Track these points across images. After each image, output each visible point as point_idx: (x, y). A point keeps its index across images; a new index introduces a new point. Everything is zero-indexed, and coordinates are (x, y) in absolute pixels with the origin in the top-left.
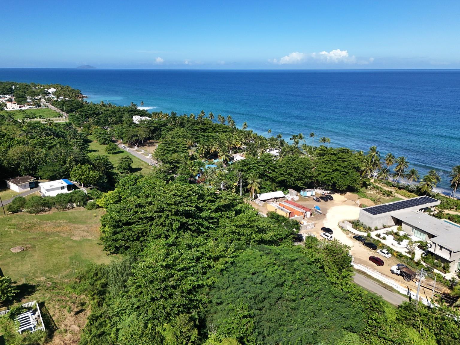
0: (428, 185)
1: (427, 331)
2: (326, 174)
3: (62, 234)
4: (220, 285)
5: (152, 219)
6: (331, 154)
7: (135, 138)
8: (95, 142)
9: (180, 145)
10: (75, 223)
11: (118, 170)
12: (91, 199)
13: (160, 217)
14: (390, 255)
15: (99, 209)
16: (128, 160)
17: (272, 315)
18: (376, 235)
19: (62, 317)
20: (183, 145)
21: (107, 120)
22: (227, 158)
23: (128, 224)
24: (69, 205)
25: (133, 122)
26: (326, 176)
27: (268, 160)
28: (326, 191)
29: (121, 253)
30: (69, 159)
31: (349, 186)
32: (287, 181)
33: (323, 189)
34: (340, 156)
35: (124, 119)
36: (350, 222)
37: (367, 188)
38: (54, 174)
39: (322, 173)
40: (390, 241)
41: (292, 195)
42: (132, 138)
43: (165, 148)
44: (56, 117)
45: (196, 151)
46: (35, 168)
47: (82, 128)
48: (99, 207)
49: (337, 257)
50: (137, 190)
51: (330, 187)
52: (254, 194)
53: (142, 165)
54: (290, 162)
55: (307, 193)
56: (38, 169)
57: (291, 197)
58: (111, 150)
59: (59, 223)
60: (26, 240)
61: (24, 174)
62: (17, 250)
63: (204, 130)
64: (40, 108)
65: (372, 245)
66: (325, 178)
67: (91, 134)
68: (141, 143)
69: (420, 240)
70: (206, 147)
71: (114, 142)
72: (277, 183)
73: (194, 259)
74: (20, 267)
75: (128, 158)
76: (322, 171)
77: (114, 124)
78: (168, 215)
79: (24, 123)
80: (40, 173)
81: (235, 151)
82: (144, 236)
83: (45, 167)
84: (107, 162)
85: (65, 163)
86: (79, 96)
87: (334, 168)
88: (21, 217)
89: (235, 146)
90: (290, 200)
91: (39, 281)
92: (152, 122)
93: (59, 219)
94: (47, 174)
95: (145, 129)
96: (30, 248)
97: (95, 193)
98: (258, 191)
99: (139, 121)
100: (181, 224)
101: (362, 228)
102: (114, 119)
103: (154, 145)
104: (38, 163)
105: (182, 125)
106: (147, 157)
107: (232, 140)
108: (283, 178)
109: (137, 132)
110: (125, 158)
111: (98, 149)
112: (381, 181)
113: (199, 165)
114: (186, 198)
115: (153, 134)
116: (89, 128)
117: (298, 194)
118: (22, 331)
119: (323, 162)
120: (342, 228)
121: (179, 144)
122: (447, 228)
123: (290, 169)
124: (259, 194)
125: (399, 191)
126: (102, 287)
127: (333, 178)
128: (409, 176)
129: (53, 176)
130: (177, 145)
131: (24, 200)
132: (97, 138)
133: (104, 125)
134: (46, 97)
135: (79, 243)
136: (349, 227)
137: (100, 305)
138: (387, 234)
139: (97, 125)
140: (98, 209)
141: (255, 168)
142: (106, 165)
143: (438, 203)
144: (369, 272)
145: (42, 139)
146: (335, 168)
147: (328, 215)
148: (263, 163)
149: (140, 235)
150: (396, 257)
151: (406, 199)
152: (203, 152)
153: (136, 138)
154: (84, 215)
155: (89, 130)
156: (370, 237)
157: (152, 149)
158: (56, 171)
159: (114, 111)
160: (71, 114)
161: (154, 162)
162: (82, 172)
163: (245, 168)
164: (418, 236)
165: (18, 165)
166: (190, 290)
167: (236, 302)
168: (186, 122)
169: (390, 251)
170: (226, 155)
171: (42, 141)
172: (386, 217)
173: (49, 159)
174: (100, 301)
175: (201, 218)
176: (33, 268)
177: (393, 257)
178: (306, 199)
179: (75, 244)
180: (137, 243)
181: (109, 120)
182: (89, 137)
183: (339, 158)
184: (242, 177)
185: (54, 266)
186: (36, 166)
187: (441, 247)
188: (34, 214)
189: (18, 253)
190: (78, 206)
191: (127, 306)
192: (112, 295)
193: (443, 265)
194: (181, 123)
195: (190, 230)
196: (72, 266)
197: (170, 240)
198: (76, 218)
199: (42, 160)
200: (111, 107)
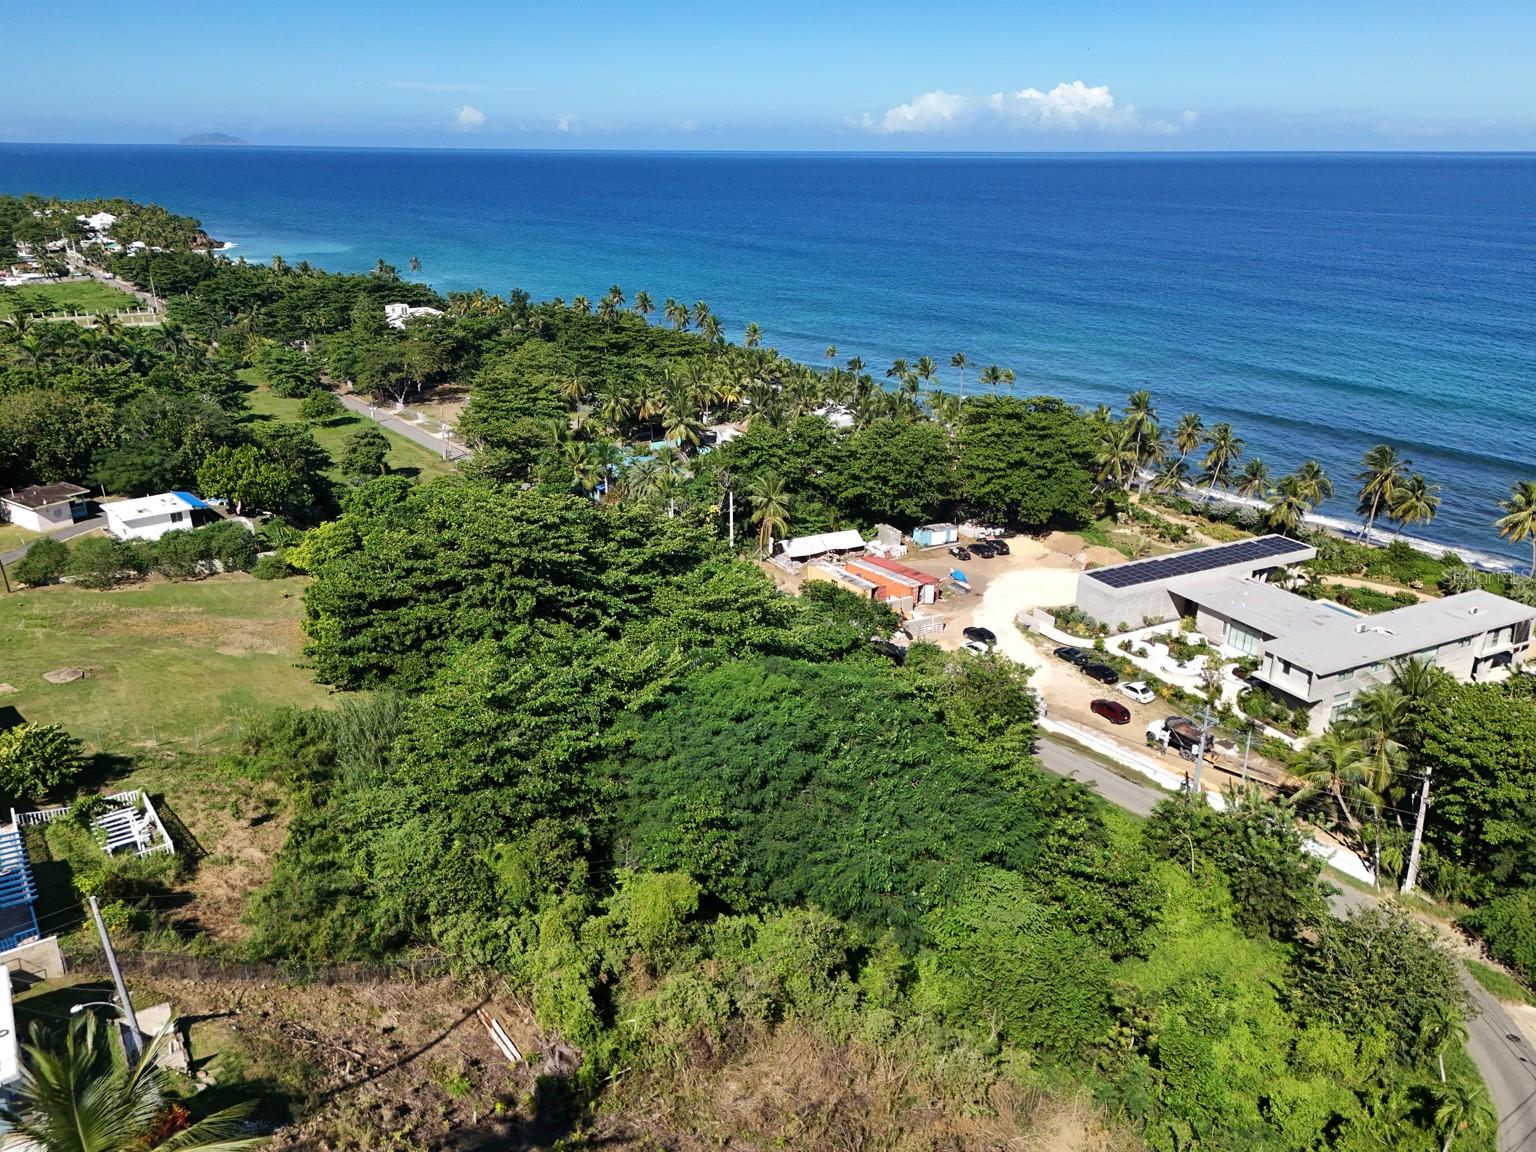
0: (1290, 505)
1: (1210, 866)
2: (989, 475)
3: (188, 641)
4: (648, 747)
5: (454, 586)
6: (1009, 417)
7: (393, 376)
8: (262, 389)
9: (542, 394)
10: (223, 613)
11: (345, 473)
12: (270, 549)
13: (479, 580)
14: (1150, 696)
15: (294, 578)
16: (377, 441)
17: (789, 821)
18: (1120, 647)
19: (215, 829)
20: (552, 393)
21: (299, 320)
22: (692, 434)
23: (387, 603)
24: (200, 566)
25: (387, 325)
26: (989, 481)
27: (815, 438)
28: (990, 530)
29: (370, 689)
30: (190, 430)
31: (1055, 512)
32: (871, 500)
33: (981, 524)
34: (1033, 422)
35: (354, 314)
36: (1050, 611)
37: (1115, 519)
38: (145, 478)
39: (977, 474)
40: (1158, 661)
41: (888, 541)
42: (385, 374)
43: (492, 402)
44: (123, 309)
45: (595, 415)
46: (83, 460)
47: (215, 344)
48: (293, 571)
49: (991, 694)
50: (408, 514)
51: (1000, 515)
52: (771, 540)
53: (422, 459)
54: (881, 441)
55: (934, 535)
56: (95, 463)
57: (885, 547)
58: (319, 414)
59: (177, 614)
60: (86, 654)
61: (50, 479)
62: (62, 676)
63: (621, 349)
64: (64, 279)
65: (1103, 672)
66: (987, 489)
67: (247, 366)
68: (416, 392)
69: (1242, 654)
70: (624, 400)
71: (328, 388)
72: (840, 507)
73: (576, 685)
74: (81, 716)
75: (374, 436)
76: (977, 468)
77: (321, 330)
78: (501, 576)
79: (22, 326)
80: (102, 476)
81: (719, 414)
82: (435, 637)
83: (116, 454)
84: (311, 443)
85: (178, 443)
86: (195, 240)
87: (1014, 457)
88: (57, 598)
89: (721, 400)
90: (880, 554)
91: (142, 749)
92: (450, 323)
93: (176, 602)
94: (124, 477)
95: (427, 345)
96: (101, 672)
97: (279, 531)
98: (784, 529)
99: (406, 323)
100: (538, 601)
101: (1081, 628)
102: (323, 316)
103: (458, 400)
104: (94, 445)
105: (548, 333)
106: (435, 435)
107: (709, 380)
108: (859, 490)
109: (402, 355)
110: (366, 435)
111: (274, 411)
112: (1159, 499)
113: (601, 455)
114: (554, 527)
115: (454, 362)
116: (239, 344)
117: (907, 539)
118: (116, 851)
119: (982, 440)
120: (1025, 629)
121: (536, 390)
122: (1319, 620)
123: (880, 462)
124: (787, 538)
125: (1210, 526)
126: (321, 763)
127: (1010, 488)
128: (1242, 484)
129: (142, 484)
130: (532, 392)
131: (63, 549)
132: (270, 378)
133: (290, 334)
134: (84, 244)
135: (244, 663)
136: (1046, 626)
137: (317, 802)
138: (1152, 641)
139: (266, 334)
140: (289, 579)
141: (777, 460)
142: (308, 453)
143: (1310, 553)
144: (1085, 738)
145: (95, 375)
146: (1017, 457)
147: (987, 595)
148: (801, 446)
149: (423, 633)
150: (1169, 701)
151: (1215, 545)
152: (618, 418)
153: (398, 375)
154: (249, 593)
155: (239, 350)
156: (1101, 650)
157: (451, 413)
158: (150, 468)
159: (322, 290)
160: (176, 299)
161: (459, 449)
162: (235, 469)
163: (745, 461)
164: (1239, 644)
165: (30, 450)
166: (565, 762)
167: (693, 789)
168: (562, 325)
169: (1152, 683)
170: (688, 425)
171: (94, 380)
172: (1153, 595)
173: (128, 430)
174: (317, 794)
175: (599, 586)
176: (118, 719)
177: (1160, 701)
178: (929, 551)
179: (231, 666)
180: (413, 657)
181: (307, 319)
182: (241, 375)
183: (1031, 427)
184: (735, 486)
185: (177, 716)
186: (88, 452)
187: (1287, 666)
188: (97, 591)
189: (68, 684)
190: (229, 569)
191: (393, 805)
192: (349, 782)
193: (1292, 715)
194: (546, 326)
195: (568, 618)
196: (229, 718)
197: (510, 641)
198: (224, 600)
199: (106, 434)
200: (311, 276)
